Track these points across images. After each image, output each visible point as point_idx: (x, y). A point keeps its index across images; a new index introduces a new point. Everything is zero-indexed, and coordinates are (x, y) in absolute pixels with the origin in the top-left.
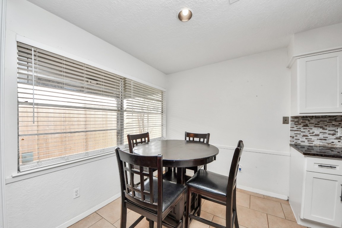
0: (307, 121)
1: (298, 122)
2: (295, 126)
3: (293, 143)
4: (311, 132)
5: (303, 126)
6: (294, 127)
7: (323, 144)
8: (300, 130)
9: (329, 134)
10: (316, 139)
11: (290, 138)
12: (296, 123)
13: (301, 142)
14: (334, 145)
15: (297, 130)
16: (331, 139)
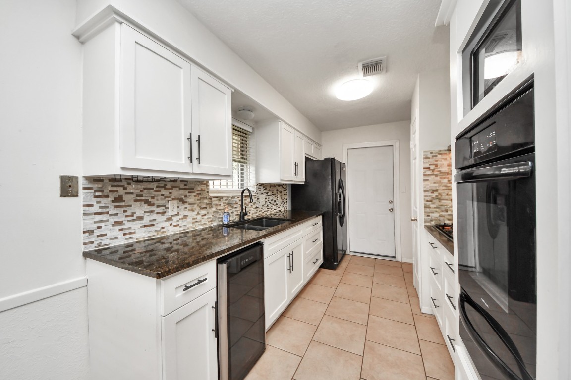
0: (122, 188)
1: (102, 191)
2: (94, 201)
3: (92, 248)
4: (129, 213)
5: (113, 202)
6: (91, 206)
7: (149, 235)
8: (107, 210)
9: (158, 213)
10: (139, 226)
11: (83, 235)
12: (97, 194)
13: (111, 239)
14: (165, 232)
15: (100, 210)
16: (161, 222)
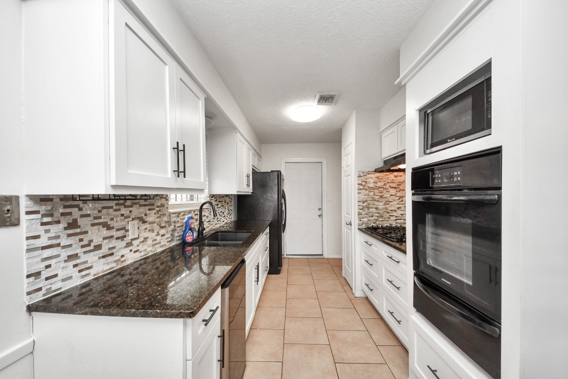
0: (77, 209)
1: (51, 215)
2: (40, 230)
3: (39, 297)
4: (85, 242)
5: (65, 229)
6: (37, 237)
7: (108, 267)
8: (58, 241)
9: (117, 238)
10: (97, 258)
11: (26, 281)
12: (45, 220)
13: (63, 280)
14: (125, 261)
15: (50, 243)
16: (121, 248)
